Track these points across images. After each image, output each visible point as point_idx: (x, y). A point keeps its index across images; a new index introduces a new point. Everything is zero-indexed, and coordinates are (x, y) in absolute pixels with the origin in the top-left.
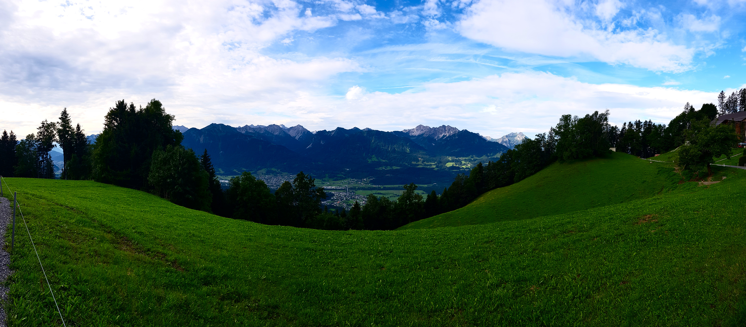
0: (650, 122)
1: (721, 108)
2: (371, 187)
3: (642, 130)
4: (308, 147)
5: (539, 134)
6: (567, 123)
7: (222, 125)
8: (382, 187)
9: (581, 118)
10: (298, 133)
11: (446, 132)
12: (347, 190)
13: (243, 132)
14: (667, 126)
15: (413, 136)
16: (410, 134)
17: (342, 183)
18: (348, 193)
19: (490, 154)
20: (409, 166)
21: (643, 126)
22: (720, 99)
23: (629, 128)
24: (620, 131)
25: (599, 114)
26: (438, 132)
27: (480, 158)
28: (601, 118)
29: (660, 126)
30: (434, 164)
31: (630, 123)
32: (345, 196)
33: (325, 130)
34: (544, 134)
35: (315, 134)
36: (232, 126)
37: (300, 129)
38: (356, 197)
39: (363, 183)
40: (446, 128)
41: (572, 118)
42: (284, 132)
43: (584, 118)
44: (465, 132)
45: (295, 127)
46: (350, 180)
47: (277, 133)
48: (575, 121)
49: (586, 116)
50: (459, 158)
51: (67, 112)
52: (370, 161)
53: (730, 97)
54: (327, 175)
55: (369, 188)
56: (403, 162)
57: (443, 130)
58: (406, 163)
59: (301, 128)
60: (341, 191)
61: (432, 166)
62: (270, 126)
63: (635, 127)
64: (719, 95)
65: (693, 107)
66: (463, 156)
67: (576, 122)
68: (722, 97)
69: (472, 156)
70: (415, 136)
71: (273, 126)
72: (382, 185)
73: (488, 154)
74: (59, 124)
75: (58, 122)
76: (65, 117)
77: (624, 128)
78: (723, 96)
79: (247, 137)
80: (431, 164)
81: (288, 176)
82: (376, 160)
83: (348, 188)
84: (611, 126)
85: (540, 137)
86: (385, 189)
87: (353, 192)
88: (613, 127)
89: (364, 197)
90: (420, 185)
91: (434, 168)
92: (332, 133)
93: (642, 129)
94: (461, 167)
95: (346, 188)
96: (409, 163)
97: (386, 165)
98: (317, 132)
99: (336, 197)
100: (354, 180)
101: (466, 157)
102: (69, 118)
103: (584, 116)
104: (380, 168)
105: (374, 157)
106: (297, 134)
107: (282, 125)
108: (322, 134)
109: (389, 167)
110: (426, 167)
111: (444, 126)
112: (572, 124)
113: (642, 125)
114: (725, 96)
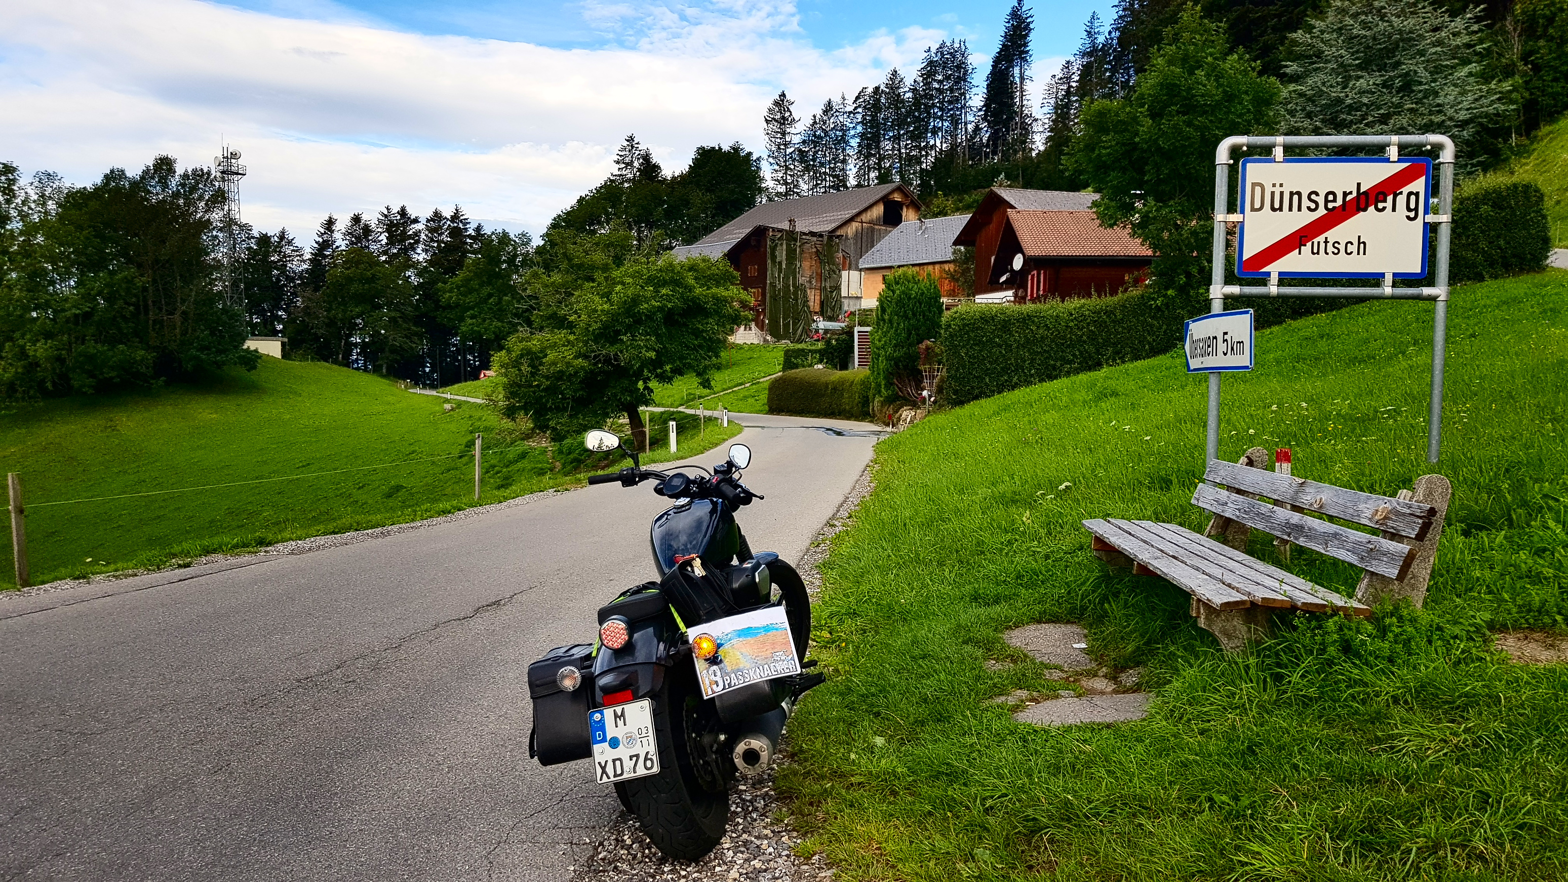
0: (455, 217)
1: (777, 168)
3: (420, 256)
9: (79, 185)
14: (537, 242)
21: (423, 236)
22: (775, 127)
23: (352, 243)
24: (307, 256)
25: (180, 170)
28: (191, 193)
29: (504, 238)
31: (356, 219)
41: (23, 182)
43: (97, 189)
48: (43, 199)
49: (106, 176)
53: (815, 123)
63: (384, 238)
64: (770, 110)
65: (655, 159)
67: (51, 205)
68: (783, 118)
77: (324, 245)
78: (787, 114)
84: (255, 233)
88: (264, 240)
93: (419, 251)
103: (99, 180)
112: (25, 216)
113: (417, 234)
114: (796, 116)
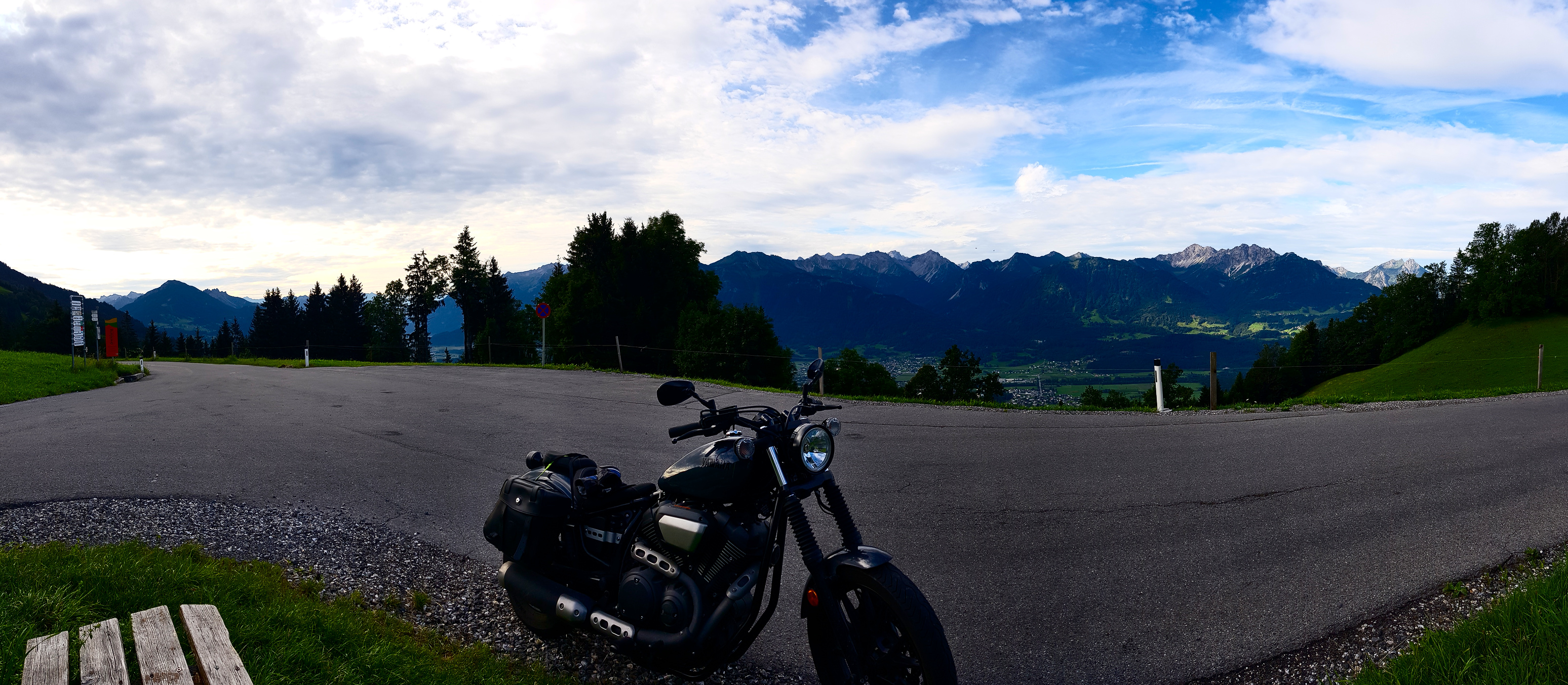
2: (1090, 379)
4: (952, 298)
5: (1432, 265)
6: (1491, 240)
7: (760, 255)
8: (1113, 378)
9: (1522, 229)
10: (930, 269)
11: (1250, 258)
12: (1040, 385)
13: (810, 269)
15: (1179, 269)
16: (1173, 264)
17: (1029, 371)
18: (1041, 391)
19: (1345, 304)
20: (1172, 331)
25: (1561, 218)
26: (1233, 259)
27: (1324, 313)
30: (1223, 326)
32: (1036, 398)
33: (988, 260)
34: (1443, 264)
35: (967, 270)
36: (783, 257)
37: (932, 259)
38: (1058, 399)
39: (1072, 370)
40: (1250, 251)
41: (1501, 229)
42: (898, 266)
43: (1528, 229)
44: (1291, 258)
45: (923, 255)
46: (1045, 364)
47: (883, 270)
48: (1509, 235)
49: (1532, 223)
50: (1277, 312)
51: (471, 235)
52: (1086, 322)
54: (995, 355)
55: (1086, 379)
56: (1158, 324)
57: (1243, 254)
58: (1164, 325)
59: (935, 257)
60: (1027, 388)
61: (1219, 331)
62: (870, 255)
66: (1287, 309)
67: (1512, 238)
69: (1305, 309)
70: (1183, 268)
71: (875, 256)
72: (1113, 373)
73: (1341, 305)
74: (455, 258)
75: (452, 256)
76: (465, 244)
79: (819, 280)
80: (1217, 328)
81: (912, 360)
82: (1101, 321)
83: (1042, 380)
85: (1433, 270)
86: (1119, 381)
87: (1051, 388)
89: (1076, 400)
90: (1194, 373)
91: (1223, 336)
92: (1004, 264)
94: (1282, 332)
95: (1038, 381)
96: (1170, 325)
97: (1121, 330)
98: (970, 265)
99: (1016, 401)
100: (1054, 364)
101: (1292, 310)
102: (474, 247)
103: (1529, 226)
104: (1109, 338)
105: (1094, 315)
106: (927, 269)
107: (894, 252)
108: (982, 268)
109: (1126, 335)
110: (1206, 333)
111: (1245, 247)
112: (1501, 243)
